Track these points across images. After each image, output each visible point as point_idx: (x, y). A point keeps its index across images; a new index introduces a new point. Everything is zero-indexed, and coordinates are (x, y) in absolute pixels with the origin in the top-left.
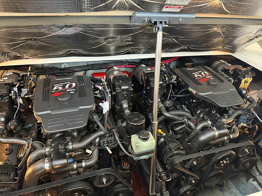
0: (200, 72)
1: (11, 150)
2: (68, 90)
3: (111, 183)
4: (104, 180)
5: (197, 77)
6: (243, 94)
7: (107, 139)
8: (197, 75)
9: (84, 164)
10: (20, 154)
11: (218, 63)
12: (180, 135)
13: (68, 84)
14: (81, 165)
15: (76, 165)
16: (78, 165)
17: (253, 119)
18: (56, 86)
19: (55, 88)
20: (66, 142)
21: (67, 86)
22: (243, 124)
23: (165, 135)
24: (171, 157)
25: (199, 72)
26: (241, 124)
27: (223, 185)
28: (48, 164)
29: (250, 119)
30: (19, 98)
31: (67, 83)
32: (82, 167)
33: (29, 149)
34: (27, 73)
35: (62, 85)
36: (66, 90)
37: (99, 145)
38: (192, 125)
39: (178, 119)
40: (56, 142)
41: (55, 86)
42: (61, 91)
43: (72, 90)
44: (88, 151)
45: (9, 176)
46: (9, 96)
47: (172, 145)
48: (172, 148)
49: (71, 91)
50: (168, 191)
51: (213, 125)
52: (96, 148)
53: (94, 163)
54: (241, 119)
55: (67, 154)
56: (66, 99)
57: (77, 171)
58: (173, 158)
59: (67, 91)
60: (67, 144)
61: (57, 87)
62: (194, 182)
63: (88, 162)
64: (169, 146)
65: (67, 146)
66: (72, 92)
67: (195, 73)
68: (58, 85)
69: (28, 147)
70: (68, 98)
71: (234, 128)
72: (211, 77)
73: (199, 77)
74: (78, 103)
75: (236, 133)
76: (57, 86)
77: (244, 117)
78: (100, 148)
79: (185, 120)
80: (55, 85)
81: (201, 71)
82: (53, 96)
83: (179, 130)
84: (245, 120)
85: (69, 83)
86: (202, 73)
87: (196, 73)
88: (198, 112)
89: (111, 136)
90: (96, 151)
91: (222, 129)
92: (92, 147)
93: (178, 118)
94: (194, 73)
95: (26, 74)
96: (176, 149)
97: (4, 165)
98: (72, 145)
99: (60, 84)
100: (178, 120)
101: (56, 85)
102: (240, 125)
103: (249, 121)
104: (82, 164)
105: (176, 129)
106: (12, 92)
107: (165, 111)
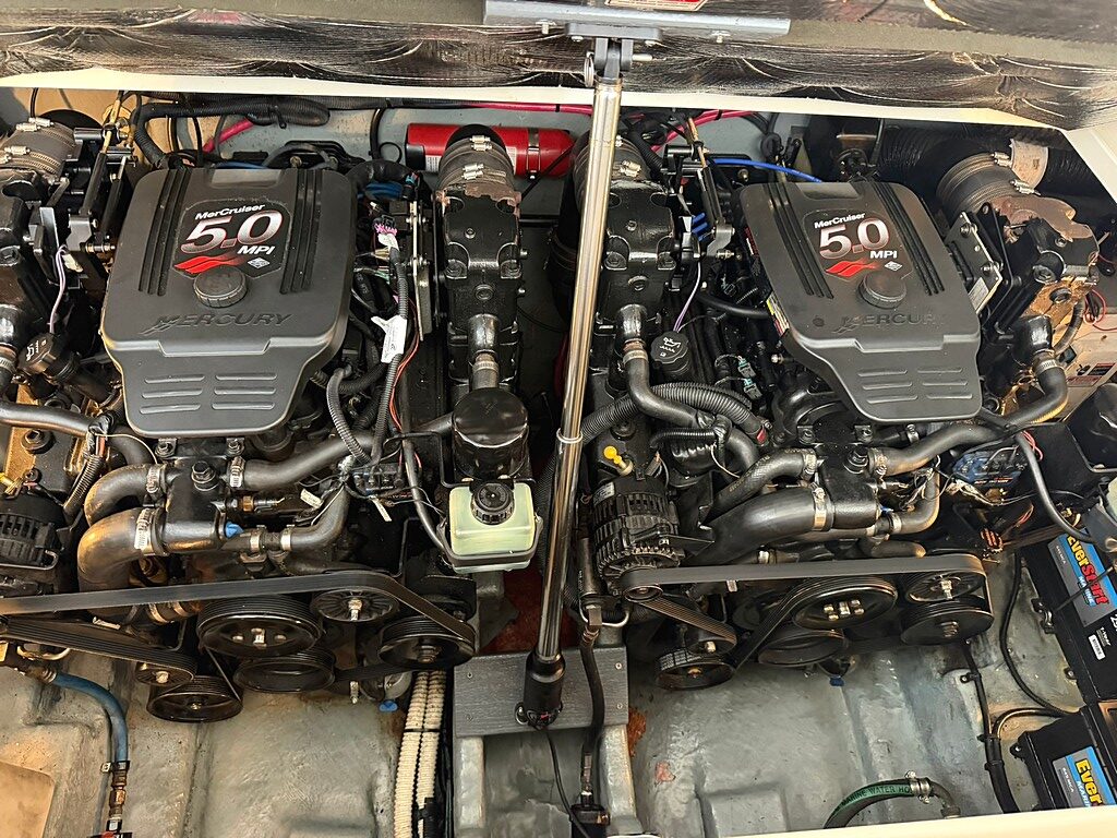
0: (854, 218)
1: (47, 439)
2: (244, 249)
3: (383, 613)
4: (355, 607)
5: (825, 248)
6: (1031, 346)
7: (376, 469)
8: (831, 236)
9: (286, 541)
10: (74, 463)
11: (978, 168)
12: (693, 479)
13: (252, 213)
14: (275, 541)
15: (258, 538)
16: (268, 541)
17: (1019, 473)
18: (203, 219)
19: (197, 233)
20: (224, 457)
21: (246, 228)
22: (964, 484)
23: (628, 469)
24: (621, 563)
25: (849, 218)
26: (958, 481)
27: (844, 669)
28: (148, 533)
29: (1002, 469)
30: (62, 253)
31: (249, 209)
32: (279, 548)
33: (96, 459)
34: (102, 133)
35: (228, 220)
36: (239, 246)
37: (351, 482)
38: (746, 451)
39: (691, 422)
40: (190, 452)
41: (199, 220)
42: (218, 250)
43: (260, 249)
44: (306, 496)
45: (34, 536)
46: (20, 242)
47: (635, 521)
48: (632, 532)
49: (254, 257)
50: (623, 649)
51: (824, 472)
52: (337, 490)
53: (323, 541)
54: (965, 463)
55: (220, 505)
56: (224, 297)
57: (265, 556)
58: (627, 568)
59: (240, 252)
60: (224, 467)
61: (207, 228)
62: (711, 647)
63: (302, 534)
64: (624, 522)
65: (225, 473)
66: (259, 263)
67: (830, 223)
68: (212, 214)
69: (93, 451)
70: (233, 294)
71: (919, 495)
72: (890, 258)
73: (836, 246)
74: (268, 321)
75: (924, 515)
76: (207, 218)
77: (982, 457)
78: (353, 493)
79: (718, 433)
80: (199, 216)
81: (862, 216)
82: (181, 273)
83: (691, 459)
84: (979, 469)
85: (258, 211)
86: (862, 230)
87: (833, 225)
88: (796, 398)
89: (395, 460)
90: (338, 503)
91: (852, 501)
92: (326, 484)
93: (692, 417)
94: (822, 224)
95: (99, 136)
96: (644, 541)
97: (17, 493)
98: (244, 472)
99: (221, 213)
100: (690, 428)
101: (206, 215)
102: (952, 484)
103: (995, 476)
104: (280, 538)
105: (679, 453)
106: (33, 228)
107: (644, 382)
